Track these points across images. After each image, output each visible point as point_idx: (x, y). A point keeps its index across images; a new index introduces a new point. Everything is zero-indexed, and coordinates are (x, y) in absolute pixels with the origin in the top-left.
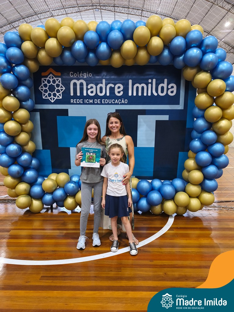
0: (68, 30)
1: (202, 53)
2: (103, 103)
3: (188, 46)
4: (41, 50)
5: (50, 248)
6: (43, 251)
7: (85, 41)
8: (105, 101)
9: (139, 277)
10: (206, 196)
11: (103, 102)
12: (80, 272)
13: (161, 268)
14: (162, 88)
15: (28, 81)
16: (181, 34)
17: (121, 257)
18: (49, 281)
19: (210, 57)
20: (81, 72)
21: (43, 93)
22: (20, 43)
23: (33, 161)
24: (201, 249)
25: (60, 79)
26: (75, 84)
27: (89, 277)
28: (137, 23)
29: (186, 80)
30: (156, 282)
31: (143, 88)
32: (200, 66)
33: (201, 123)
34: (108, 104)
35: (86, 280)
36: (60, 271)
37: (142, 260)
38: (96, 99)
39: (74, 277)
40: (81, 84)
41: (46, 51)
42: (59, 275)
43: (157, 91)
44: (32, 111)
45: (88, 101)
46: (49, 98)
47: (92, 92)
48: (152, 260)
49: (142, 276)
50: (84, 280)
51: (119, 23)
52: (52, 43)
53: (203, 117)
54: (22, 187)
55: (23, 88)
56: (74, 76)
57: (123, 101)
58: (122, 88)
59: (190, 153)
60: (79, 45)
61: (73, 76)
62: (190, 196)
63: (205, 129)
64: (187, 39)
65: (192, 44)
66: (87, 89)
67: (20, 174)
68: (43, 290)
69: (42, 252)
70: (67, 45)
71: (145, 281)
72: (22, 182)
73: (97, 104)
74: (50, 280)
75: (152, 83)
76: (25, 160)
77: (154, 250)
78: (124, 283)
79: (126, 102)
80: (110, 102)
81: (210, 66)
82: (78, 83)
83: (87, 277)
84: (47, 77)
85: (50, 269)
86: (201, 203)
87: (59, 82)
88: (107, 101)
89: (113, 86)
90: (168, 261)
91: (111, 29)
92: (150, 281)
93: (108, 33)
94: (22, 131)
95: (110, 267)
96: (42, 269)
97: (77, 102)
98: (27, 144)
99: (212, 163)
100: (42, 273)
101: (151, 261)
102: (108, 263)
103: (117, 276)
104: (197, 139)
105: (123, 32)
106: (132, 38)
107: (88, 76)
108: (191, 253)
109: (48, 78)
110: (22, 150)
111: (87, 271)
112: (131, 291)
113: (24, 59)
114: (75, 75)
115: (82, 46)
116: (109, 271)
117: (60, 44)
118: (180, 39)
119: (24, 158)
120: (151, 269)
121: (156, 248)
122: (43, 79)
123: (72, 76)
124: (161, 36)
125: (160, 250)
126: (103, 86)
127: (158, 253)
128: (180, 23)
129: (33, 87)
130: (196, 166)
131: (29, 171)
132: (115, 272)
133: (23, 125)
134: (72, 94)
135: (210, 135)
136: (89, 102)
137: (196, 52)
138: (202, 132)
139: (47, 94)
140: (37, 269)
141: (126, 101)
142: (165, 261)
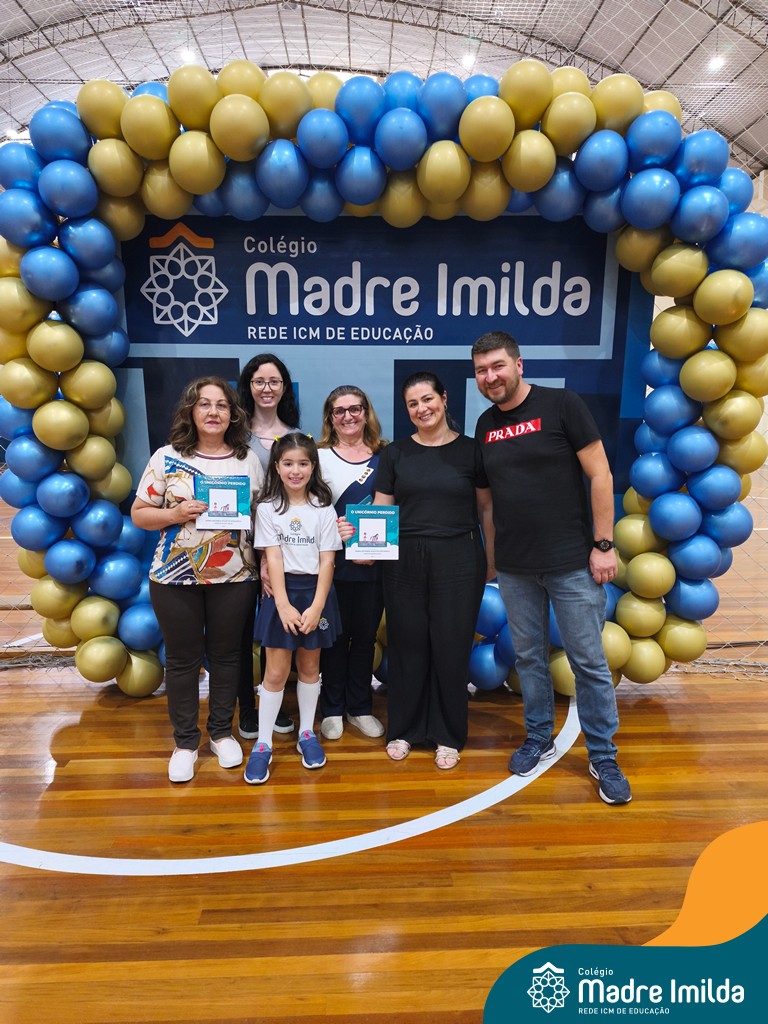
0: (245, 107)
1: (678, 187)
2: (353, 338)
3: (636, 163)
4: (155, 170)
5: (210, 815)
6: (188, 826)
7: (300, 144)
8: (359, 331)
9: (509, 902)
10: (683, 634)
11: (355, 336)
12: (321, 893)
13: (572, 868)
14: (546, 290)
15: (109, 271)
16: (611, 121)
17: (443, 838)
18: (231, 926)
19: (704, 199)
20: (282, 237)
21: (156, 305)
22: (83, 144)
23: (124, 528)
24: (685, 803)
25: (211, 260)
26: (261, 278)
27: (356, 906)
28: (469, 81)
29: (621, 268)
30: (566, 914)
31: (483, 290)
32: (672, 230)
33: (667, 401)
34: (371, 342)
35: (348, 918)
36: (258, 892)
37: (509, 845)
38: (333, 327)
39: (307, 908)
40: (283, 278)
41: (170, 175)
42: (257, 905)
43: (528, 301)
44: (120, 365)
45: (303, 333)
46: (175, 322)
47: (317, 304)
48: (540, 845)
49: (518, 898)
50: (340, 919)
51: (410, 82)
52: (192, 148)
53: (675, 383)
54: (93, 611)
55: (94, 295)
56: (257, 249)
57: (418, 334)
58: (415, 290)
59: (632, 497)
60: (282, 156)
61: (254, 249)
62: (634, 636)
63: (681, 423)
64: (632, 141)
65: (646, 155)
66: (302, 295)
67: (84, 573)
68: (216, 957)
69: (188, 830)
70: (242, 156)
71: (532, 915)
72: (93, 598)
73: (335, 342)
74: (232, 922)
75: (511, 275)
76: (97, 526)
77: (539, 812)
78: (466, 924)
79: (429, 336)
80: (376, 336)
81: (703, 229)
82: (272, 273)
83: (347, 906)
84: (166, 251)
85: (224, 887)
86: (667, 655)
87: (209, 269)
88: (365, 331)
89: (386, 283)
90: (591, 846)
91: (388, 105)
92: (548, 912)
93: (377, 115)
94: (93, 432)
95: (415, 873)
96: (200, 886)
97: (267, 335)
98: (106, 472)
99: (703, 530)
100: (204, 901)
101: (537, 849)
102: (406, 860)
103: (443, 900)
104: (654, 454)
105: (424, 113)
106: (453, 135)
107: (303, 251)
108: (654, 818)
109: (169, 258)
110: (89, 492)
111: (344, 889)
112: (495, 947)
113: (96, 201)
114: (263, 249)
115: (291, 160)
116: (413, 887)
117: (218, 150)
118: (608, 141)
119: (96, 518)
120: (542, 874)
121: (546, 806)
122: (153, 259)
123: (250, 249)
124: (550, 129)
125: (559, 812)
126: (355, 282)
127: (557, 822)
128: (610, 87)
129: (122, 290)
130: (651, 541)
131: (111, 560)
132: (433, 889)
133: (93, 415)
134: (251, 310)
135: (696, 442)
136: (308, 336)
137: (662, 182)
138: (669, 431)
139: (167, 309)
140: (184, 887)
141: (429, 332)
142: (581, 847)
